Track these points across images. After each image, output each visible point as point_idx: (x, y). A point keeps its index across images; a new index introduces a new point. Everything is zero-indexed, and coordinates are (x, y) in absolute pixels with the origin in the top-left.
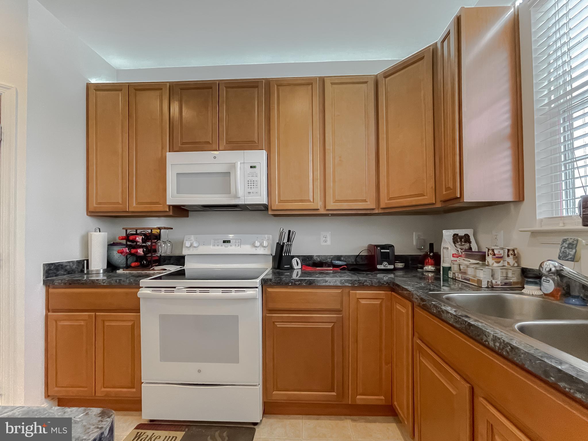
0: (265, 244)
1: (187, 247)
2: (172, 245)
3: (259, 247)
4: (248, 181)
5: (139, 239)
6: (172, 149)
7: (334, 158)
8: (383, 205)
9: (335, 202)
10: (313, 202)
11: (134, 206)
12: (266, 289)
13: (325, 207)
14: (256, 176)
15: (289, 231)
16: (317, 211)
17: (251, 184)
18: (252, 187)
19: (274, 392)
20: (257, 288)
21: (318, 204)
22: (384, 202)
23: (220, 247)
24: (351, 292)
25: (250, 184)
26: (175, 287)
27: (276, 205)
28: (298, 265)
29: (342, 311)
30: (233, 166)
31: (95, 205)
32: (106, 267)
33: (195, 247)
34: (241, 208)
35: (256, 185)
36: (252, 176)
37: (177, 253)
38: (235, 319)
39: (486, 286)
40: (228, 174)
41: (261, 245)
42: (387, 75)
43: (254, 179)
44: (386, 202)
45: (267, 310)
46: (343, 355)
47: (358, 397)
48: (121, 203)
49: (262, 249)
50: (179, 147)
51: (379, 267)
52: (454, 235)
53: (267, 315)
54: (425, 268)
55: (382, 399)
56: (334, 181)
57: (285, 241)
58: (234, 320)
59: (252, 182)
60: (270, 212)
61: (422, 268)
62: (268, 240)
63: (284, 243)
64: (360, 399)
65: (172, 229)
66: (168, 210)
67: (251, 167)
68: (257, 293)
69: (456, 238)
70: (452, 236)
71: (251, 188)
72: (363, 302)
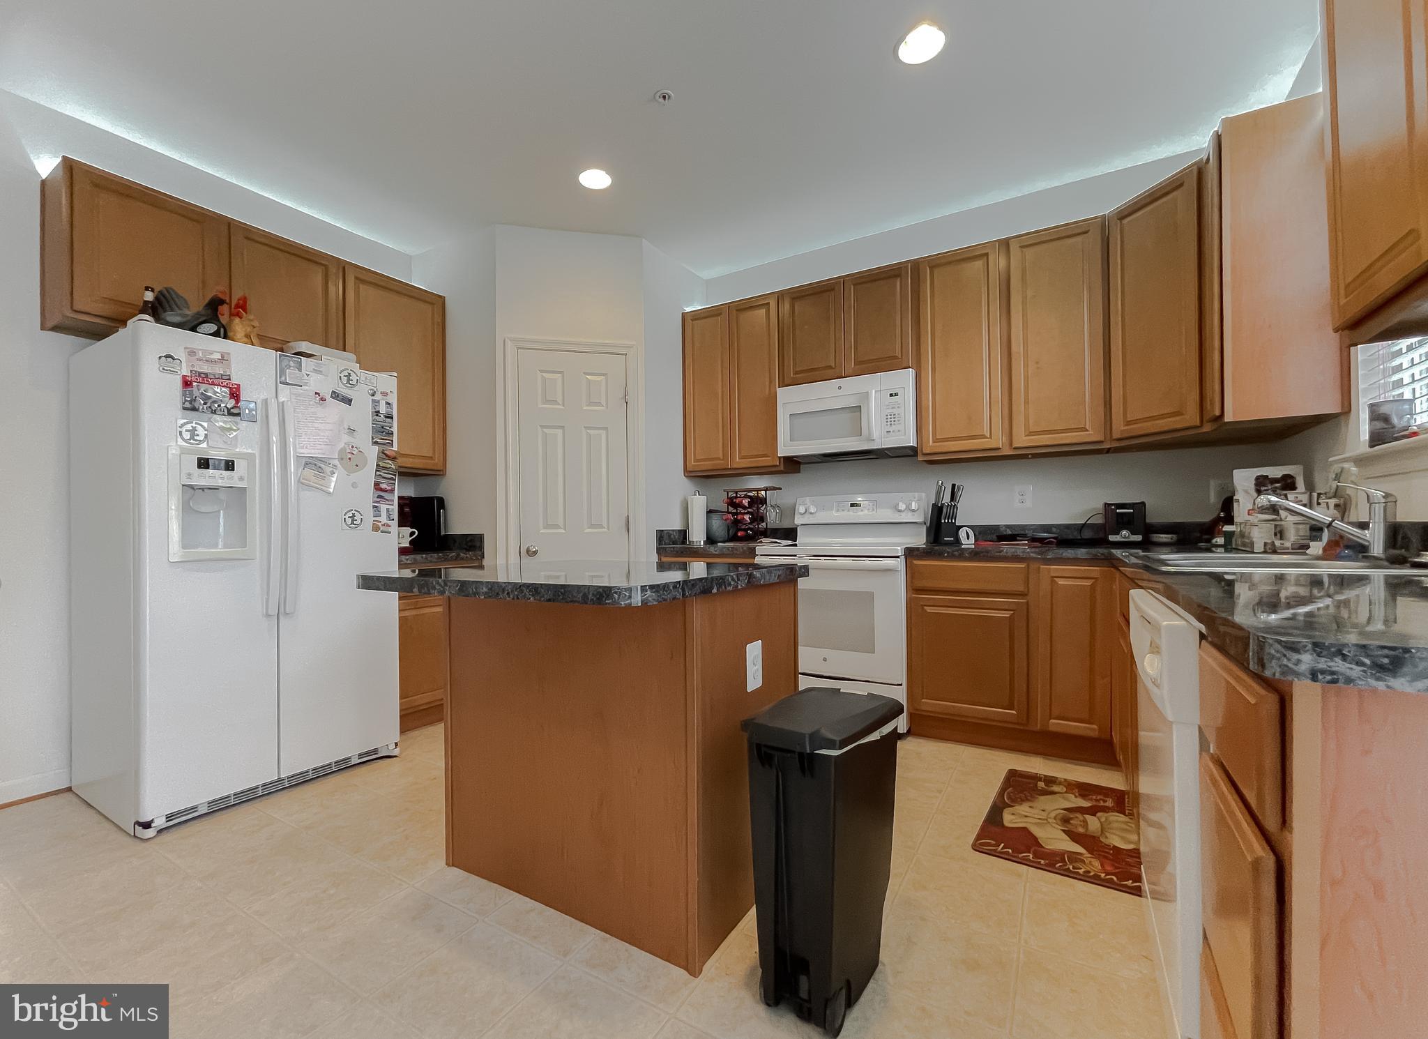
0: (914, 506)
1: (801, 514)
2: (781, 512)
3: (904, 511)
4: (887, 416)
5: (746, 502)
6: (783, 384)
7: (1026, 366)
8: (1116, 435)
9: (1028, 435)
10: (991, 437)
11: (738, 462)
12: (911, 562)
13: (1011, 444)
14: (898, 407)
15: (954, 486)
16: (997, 451)
17: (891, 419)
18: (893, 423)
19: (923, 700)
20: (898, 557)
21: (998, 440)
22: (1119, 428)
23: (845, 513)
24: (1042, 566)
25: (889, 420)
26: (795, 556)
27: (930, 445)
28: (968, 539)
29: (1026, 595)
30: (866, 396)
31: (693, 463)
32: (705, 539)
33: (811, 513)
34: (877, 455)
35: (898, 421)
36: (893, 408)
37: (786, 524)
38: (870, 596)
39: (1262, 550)
40: (858, 409)
41: (908, 508)
42: (1123, 214)
43: (895, 411)
44: (1122, 428)
45: (913, 589)
46: (1028, 659)
47: (1052, 721)
48: (722, 458)
49: (910, 514)
50: (792, 378)
51: (1112, 538)
52: (1258, 478)
53: (914, 596)
54: (1214, 541)
55: (1094, 729)
56: (1027, 402)
57: (947, 500)
58: (868, 598)
59: (892, 416)
60: (920, 458)
61: (1209, 541)
62: (918, 500)
63: (943, 505)
64: (1056, 725)
65: (781, 489)
66: (778, 464)
67: (891, 395)
68: (900, 564)
69: (1262, 484)
70: (1253, 480)
71: (891, 424)
72: (1061, 582)
